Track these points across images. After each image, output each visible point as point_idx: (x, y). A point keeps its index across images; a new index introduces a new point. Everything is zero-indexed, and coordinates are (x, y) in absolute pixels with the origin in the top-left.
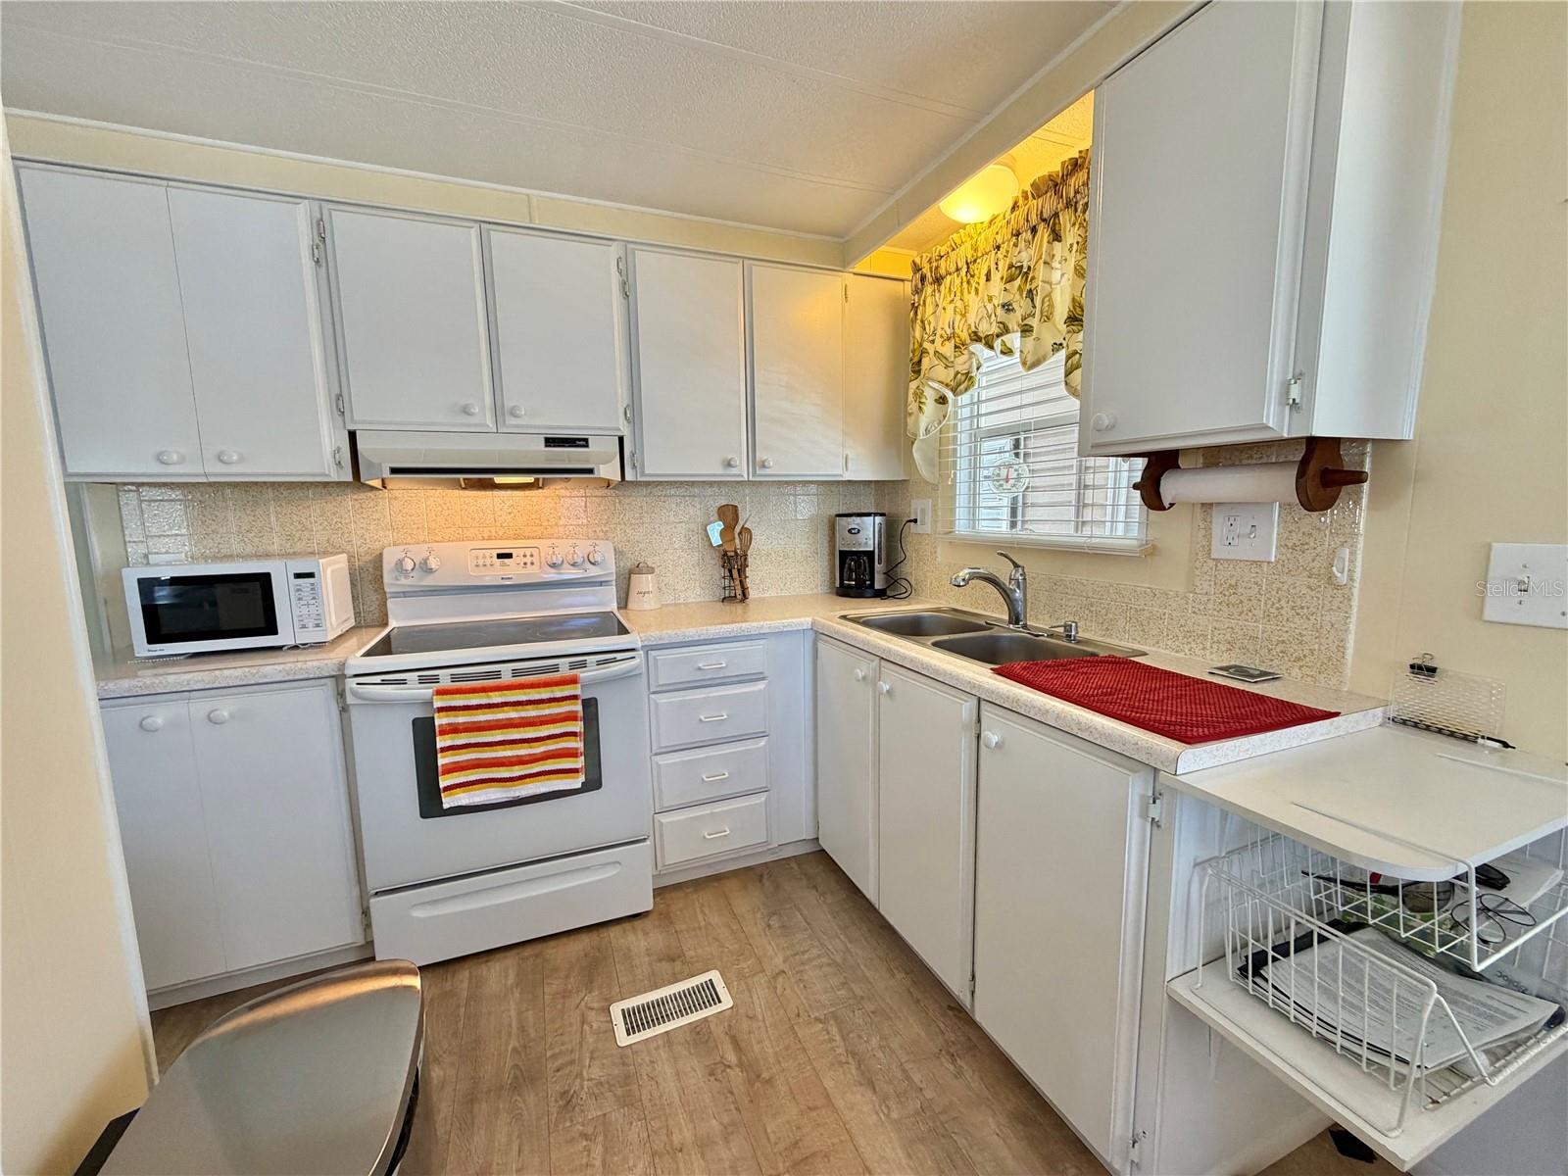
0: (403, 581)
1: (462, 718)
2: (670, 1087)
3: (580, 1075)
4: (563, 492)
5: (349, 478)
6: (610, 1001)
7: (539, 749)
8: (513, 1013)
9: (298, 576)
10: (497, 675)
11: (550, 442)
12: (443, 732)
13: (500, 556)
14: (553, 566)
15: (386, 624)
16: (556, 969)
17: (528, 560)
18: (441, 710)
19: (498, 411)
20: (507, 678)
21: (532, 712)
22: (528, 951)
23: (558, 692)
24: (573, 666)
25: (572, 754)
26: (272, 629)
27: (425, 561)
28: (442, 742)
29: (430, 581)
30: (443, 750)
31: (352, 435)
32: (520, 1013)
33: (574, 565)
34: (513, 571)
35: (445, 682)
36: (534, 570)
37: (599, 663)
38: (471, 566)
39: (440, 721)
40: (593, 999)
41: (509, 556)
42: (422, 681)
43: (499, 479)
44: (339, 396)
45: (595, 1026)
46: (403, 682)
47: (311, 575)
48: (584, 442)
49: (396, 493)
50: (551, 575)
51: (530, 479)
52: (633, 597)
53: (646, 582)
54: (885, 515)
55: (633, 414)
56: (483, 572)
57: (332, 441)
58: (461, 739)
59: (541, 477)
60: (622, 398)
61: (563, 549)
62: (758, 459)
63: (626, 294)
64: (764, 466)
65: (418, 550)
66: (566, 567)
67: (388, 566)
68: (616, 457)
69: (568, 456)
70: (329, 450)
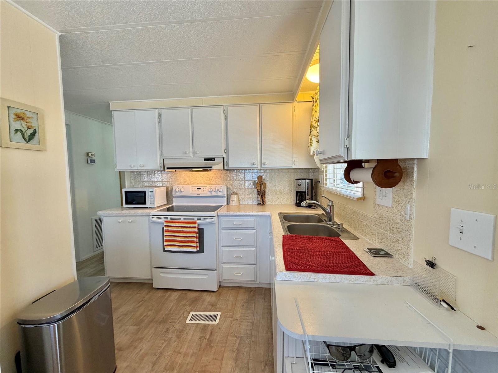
2: (189, 337)
3: (173, 326)
5: (163, 170)
6: (192, 311)
7: (186, 239)
8: (171, 306)
9: (150, 192)
10: (180, 219)
11: (205, 160)
12: (166, 231)
13: (198, 189)
14: (210, 192)
15: (171, 204)
16: (187, 299)
17: (204, 190)
19: (193, 153)
20: (182, 220)
21: (185, 230)
22: (184, 292)
23: (191, 225)
24: (198, 219)
25: (194, 242)
26: (145, 203)
28: (166, 234)
29: (182, 194)
30: (166, 236)
31: (164, 159)
32: (173, 306)
33: (215, 192)
34: (200, 193)
35: (169, 219)
36: (204, 192)
37: (204, 219)
38: (191, 190)
39: (166, 228)
40: (188, 309)
41: (200, 189)
44: (161, 151)
45: (185, 315)
47: (152, 192)
48: (214, 159)
50: (209, 194)
51: (201, 169)
52: (231, 202)
53: (234, 197)
54: (312, 180)
55: (227, 151)
56: (194, 192)
57: (159, 161)
58: (170, 234)
59: (206, 169)
60: (224, 147)
61: (213, 187)
62: (263, 162)
63: (226, 120)
64: (264, 164)
65: (180, 187)
66: (213, 192)
67: (174, 190)
68: (222, 163)
69: (209, 163)
70: (159, 164)
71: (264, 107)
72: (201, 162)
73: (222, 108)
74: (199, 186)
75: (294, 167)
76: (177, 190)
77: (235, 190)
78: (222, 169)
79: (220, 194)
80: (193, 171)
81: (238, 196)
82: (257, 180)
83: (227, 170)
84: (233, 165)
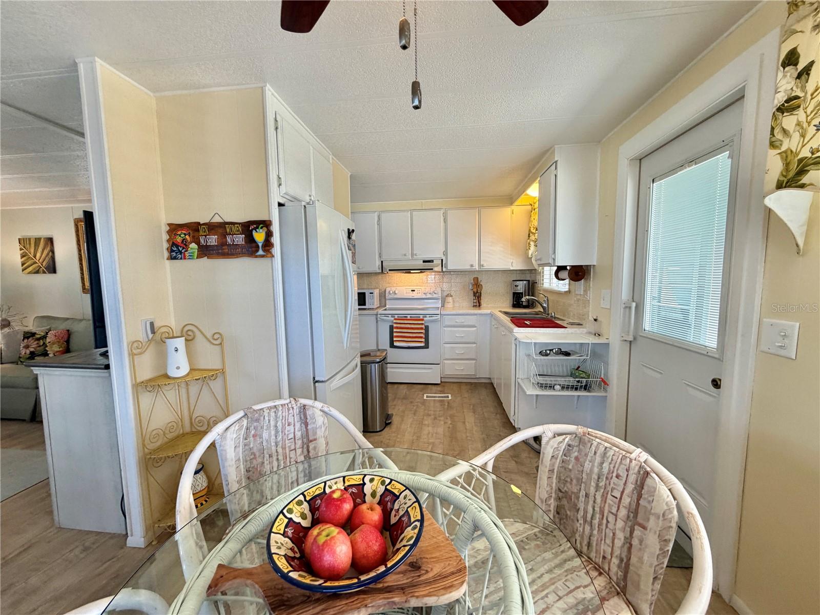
0: (390, 296)
1: (399, 325)
2: (432, 404)
3: (415, 400)
4: (429, 274)
5: (381, 272)
6: (425, 394)
7: (414, 335)
8: (404, 392)
9: (370, 293)
10: (406, 317)
11: (424, 262)
12: (395, 328)
13: (412, 291)
14: (425, 294)
15: (385, 306)
17: (419, 292)
18: (395, 323)
19: (412, 255)
20: (409, 318)
21: (413, 326)
22: (410, 385)
23: (419, 322)
24: (423, 317)
25: (421, 337)
26: (365, 304)
27: (395, 291)
28: (395, 330)
29: (396, 296)
30: (395, 332)
31: (382, 262)
33: (430, 293)
34: (415, 295)
35: (396, 317)
36: (419, 294)
37: (430, 317)
38: (405, 292)
39: (395, 325)
40: (422, 393)
41: (414, 291)
42: (392, 317)
43: (412, 271)
44: (380, 254)
45: (420, 396)
46: (388, 317)
47: (372, 293)
48: (432, 261)
49: (390, 274)
50: (424, 296)
51: (419, 271)
52: (446, 304)
53: (450, 299)
54: (529, 281)
55: (445, 254)
56: (408, 295)
57: (378, 263)
58: (398, 330)
59: (422, 270)
60: (443, 249)
61: (428, 289)
62: (482, 263)
63: (445, 222)
64: (482, 266)
65: (394, 289)
66: (428, 294)
67: (387, 292)
68: (441, 265)
69: (428, 265)
70: (377, 265)
71: (483, 211)
72: (420, 264)
73: (442, 212)
74: (413, 288)
75: (512, 268)
76: (391, 292)
78: (441, 270)
79: (435, 296)
80: (410, 273)
82: (473, 281)
83: (445, 272)
84: (451, 267)
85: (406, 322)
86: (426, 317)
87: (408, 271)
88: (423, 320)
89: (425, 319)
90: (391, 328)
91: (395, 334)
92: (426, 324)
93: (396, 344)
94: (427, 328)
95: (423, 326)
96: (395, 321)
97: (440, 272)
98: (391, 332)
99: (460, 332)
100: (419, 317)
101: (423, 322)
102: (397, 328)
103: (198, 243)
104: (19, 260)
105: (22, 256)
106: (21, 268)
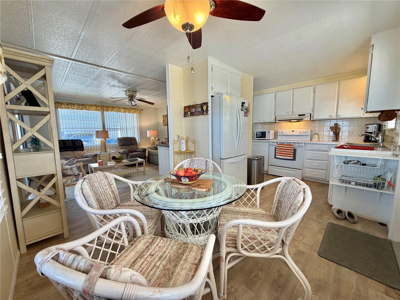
0: (280, 134)
1: (279, 148)
5: (275, 121)
7: (287, 153)
9: (268, 132)
10: (284, 144)
11: (299, 115)
13: (292, 131)
14: (300, 133)
15: (277, 139)
19: (292, 112)
20: (286, 144)
21: (287, 148)
23: (290, 146)
24: (294, 144)
25: (291, 154)
26: (265, 137)
27: (283, 132)
28: (277, 150)
29: (283, 134)
31: (276, 117)
33: (303, 133)
34: (294, 133)
35: (279, 143)
36: (296, 133)
37: (297, 144)
38: (288, 132)
39: (277, 147)
41: (294, 131)
42: (276, 143)
43: (292, 121)
44: (275, 113)
46: (274, 143)
47: (270, 132)
48: (304, 115)
49: (280, 123)
50: (299, 134)
51: (296, 121)
52: (313, 138)
53: (316, 136)
55: (313, 110)
56: (290, 133)
57: (274, 117)
59: (298, 120)
60: (311, 108)
61: (302, 130)
62: (338, 115)
63: (314, 93)
64: (339, 116)
65: (282, 130)
66: (302, 133)
67: (278, 132)
68: (310, 117)
69: (301, 117)
70: (273, 118)
71: (342, 83)
72: (297, 117)
73: (312, 87)
74: (293, 130)
76: (281, 132)
77: (317, 132)
78: (309, 119)
79: (306, 134)
80: (291, 122)
81: (319, 136)
82: (333, 126)
83: (312, 120)
84: (316, 117)
85: (283, 146)
86: (295, 144)
87: (290, 121)
88: (292, 145)
89: (294, 145)
90: (276, 148)
91: (277, 152)
92: (295, 148)
93: (277, 156)
94: (295, 151)
95: (292, 149)
96: (277, 145)
97: (308, 121)
98: (275, 151)
99: (316, 154)
100: (291, 144)
101: (293, 147)
102: (278, 149)
103: (190, 112)
104: (162, 122)
105: (163, 121)
106: (163, 124)
